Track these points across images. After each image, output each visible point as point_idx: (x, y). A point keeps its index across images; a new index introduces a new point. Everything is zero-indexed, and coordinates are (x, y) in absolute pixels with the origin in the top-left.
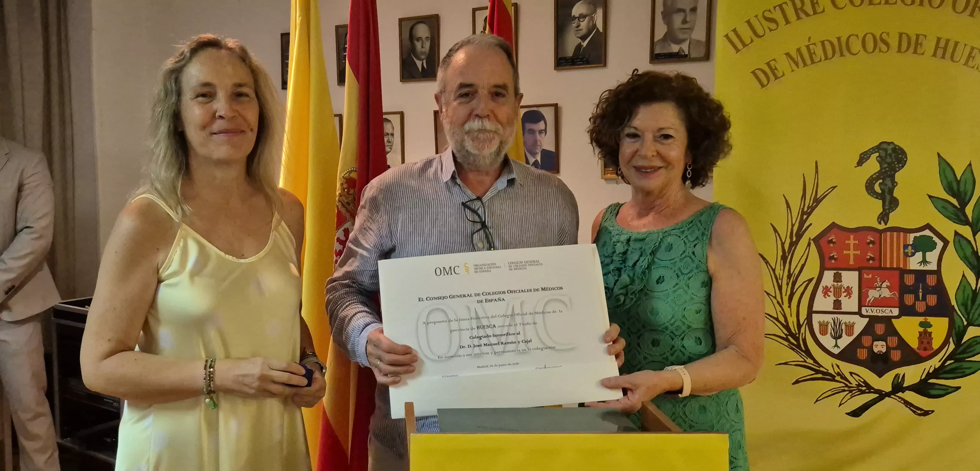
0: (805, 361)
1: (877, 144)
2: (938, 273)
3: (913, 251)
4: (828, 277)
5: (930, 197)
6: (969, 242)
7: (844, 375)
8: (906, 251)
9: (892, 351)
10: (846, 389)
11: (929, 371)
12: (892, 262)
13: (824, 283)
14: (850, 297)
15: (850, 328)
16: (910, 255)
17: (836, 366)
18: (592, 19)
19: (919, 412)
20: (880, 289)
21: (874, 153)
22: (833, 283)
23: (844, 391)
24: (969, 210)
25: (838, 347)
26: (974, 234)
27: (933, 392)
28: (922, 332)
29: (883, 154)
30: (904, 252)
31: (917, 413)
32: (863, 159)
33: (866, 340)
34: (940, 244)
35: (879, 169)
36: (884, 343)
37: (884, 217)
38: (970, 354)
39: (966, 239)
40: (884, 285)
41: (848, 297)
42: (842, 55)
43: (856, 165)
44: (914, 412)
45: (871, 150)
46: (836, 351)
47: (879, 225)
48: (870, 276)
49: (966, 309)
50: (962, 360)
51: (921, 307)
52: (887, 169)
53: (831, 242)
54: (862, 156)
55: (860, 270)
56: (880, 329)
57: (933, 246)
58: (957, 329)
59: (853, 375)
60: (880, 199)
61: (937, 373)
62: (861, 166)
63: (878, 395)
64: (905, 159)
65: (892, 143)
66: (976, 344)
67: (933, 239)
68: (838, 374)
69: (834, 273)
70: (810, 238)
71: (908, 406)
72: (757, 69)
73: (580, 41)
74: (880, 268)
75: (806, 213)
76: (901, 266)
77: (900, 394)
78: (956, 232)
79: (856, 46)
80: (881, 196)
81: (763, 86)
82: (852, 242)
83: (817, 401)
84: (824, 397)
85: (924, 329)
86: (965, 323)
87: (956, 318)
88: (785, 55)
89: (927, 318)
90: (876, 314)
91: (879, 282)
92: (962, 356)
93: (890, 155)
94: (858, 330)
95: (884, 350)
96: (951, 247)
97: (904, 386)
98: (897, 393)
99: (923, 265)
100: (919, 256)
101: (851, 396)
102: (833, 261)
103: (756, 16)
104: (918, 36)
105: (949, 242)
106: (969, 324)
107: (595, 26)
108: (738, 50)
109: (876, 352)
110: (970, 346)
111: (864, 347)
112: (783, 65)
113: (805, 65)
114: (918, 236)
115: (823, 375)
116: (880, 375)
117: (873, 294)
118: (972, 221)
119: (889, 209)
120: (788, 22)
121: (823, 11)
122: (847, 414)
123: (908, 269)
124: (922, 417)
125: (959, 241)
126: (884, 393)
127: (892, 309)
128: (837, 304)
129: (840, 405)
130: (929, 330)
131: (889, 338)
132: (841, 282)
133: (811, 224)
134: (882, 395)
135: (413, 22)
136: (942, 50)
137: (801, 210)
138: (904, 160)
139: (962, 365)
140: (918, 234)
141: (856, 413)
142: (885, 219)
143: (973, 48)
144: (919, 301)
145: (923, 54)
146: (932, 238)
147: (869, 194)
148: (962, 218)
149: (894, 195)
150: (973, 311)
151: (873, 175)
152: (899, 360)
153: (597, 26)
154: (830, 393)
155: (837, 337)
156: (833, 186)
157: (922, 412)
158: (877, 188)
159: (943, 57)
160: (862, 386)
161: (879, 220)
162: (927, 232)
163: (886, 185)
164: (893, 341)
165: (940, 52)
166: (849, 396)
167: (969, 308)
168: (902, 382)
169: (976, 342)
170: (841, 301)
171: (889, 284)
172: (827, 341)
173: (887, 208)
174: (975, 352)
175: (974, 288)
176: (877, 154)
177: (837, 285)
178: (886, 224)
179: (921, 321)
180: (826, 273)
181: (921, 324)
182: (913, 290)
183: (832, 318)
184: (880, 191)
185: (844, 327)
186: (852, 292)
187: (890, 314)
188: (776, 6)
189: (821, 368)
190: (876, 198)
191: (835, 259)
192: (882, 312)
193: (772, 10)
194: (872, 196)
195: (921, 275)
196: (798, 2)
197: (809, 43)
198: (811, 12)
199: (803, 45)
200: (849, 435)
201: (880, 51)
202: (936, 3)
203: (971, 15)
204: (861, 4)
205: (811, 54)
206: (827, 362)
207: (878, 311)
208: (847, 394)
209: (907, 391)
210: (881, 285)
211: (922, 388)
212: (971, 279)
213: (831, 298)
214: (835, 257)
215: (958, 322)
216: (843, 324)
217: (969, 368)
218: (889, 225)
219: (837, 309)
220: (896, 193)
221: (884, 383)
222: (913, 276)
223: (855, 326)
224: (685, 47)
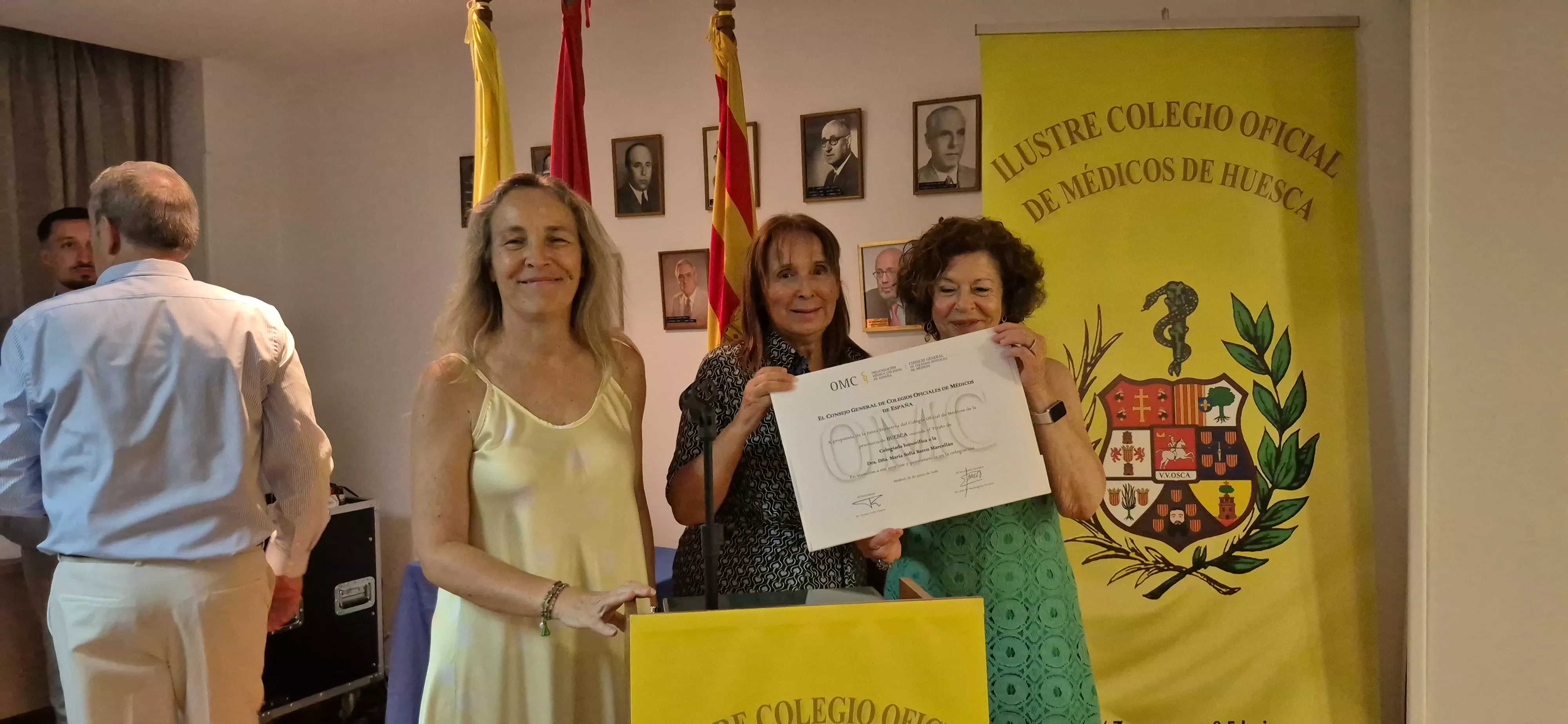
0: (1095, 537)
1: (1164, 284)
2: (1237, 429)
3: (1209, 405)
4: (1117, 437)
5: (1225, 343)
6: (1270, 393)
7: (1139, 550)
8: (1202, 405)
9: (1190, 520)
10: (1142, 566)
11: (1233, 542)
12: (1186, 418)
13: (1112, 446)
14: (1142, 459)
15: (1143, 495)
16: (1206, 409)
17: (1130, 540)
18: (845, 142)
19: (1224, 590)
20: (1174, 449)
21: (1162, 294)
22: (1122, 445)
23: (1140, 569)
24: (1268, 357)
25: (1131, 518)
26: (1275, 383)
27: (1239, 566)
28: (1223, 498)
29: (1172, 296)
30: (1199, 406)
31: (1222, 591)
32: (1150, 301)
33: (1162, 509)
34: (1238, 397)
35: (1168, 313)
36: (1182, 512)
37: (1175, 367)
38: (1278, 521)
39: (1266, 390)
40: (1180, 444)
41: (1140, 460)
42: (1122, 184)
43: (1143, 309)
44: (1219, 590)
45: (1159, 292)
46: (1129, 523)
47: (1171, 377)
49: (1270, 470)
50: (1269, 528)
51: (1220, 469)
52: (1177, 313)
53: (1118, 397)
54: (1149, 298)
55: (1151, 428)
56: (1176, 496)
57: (1230, 399)
58: (1261, 493)
59: (1149, 550)
60: (1170, 347)
61: (1241, 545)
62: (1148, 310)
63: (1176, 573)
64: (1196, 301)
65: (1181, 282)
66: (1283, 510)
67: (1230, 391)
68: (1133, 550)
69: (1124, 433)
70: (1095, 393)
71: (1212, 584)
72: (1030, 201)
73: (831, 168)
74: (1174, 426)
75: (1090, 365)
76: (1197, 423)
77: (1202, 571)
78: (1254, 381)
79: (1137, 173)
80: (1172, 344)
81: (1036, 220)
82: (1141, 397)
83: (1110, 582)
84: (1118, 577)
85: (1224, 494)
86: (1270, 486)
87: (1260, 481)
88: (1059, 185)
89: (1228, 481)
90: (1172, 479)
91: (1173, 442)
92: (1267, 524)
93: (1179, 296)
94: (1152, 498)
95: (1182, 520)
96: (1250, 400)
97: (1207, 560)
98: (1199, 569)
99: (1220, 421)
100: (1216, 410)
101: (1148, 574)
102: (1122, 419)
103: (1026, 140)
104: (1205, 162)
105: (1248, 394)
106: (1274, 487)
107: (849, 150)
108: (1007, 179)
109: (1173, 523)
110: (1276, 512)
111: (1159, 517)
112: (1058, 195)
113: (1082, 196)
114: (1214, 388)
115: (1116, 552)
116: (1179, 550)
117: (1167, 456)
118: (1272, 369)
119: (1180, 359)
120: (1061, 147)
121: (1100, 134)
122: (1144, 596)
123: (1204, 425)
124: (1227, 596)
125: (1259, 393)
126: (1184, 570)
127: (1189, 472)
128: (1128, 468)
129: (1136, 586)
130: (1231, 495)
131: (1187, 507)
132: (1131, 442)
133: (1095, 378)
134: (1182, 573)
135: (630, 144)
136: (1232, 177)
137: (1084, 361)
138: (1195, 303)
139: (1269, 535)
140: (1213, 386)
141: (1155, 595)
142: (1177, 369)
143: (1264, 175)
144: (1218, 462)
145: (1211, 182)
146: (1230, 389)
147: (1158, 342)
148: (1262, 367)
149: (1186, 342)
150: (1278, 471)
151: (1162, 319)
152: (1200, 531)
153: (852, 150)
154: (1124, 572)
155: (1130, 507)
156: (1118, 333)
157: (1228, 590)
158: (1167, 335)
159: (1233, 185)
160: (1160, 563)
161: (1170, 370)
162: (1223, 384)
163: (1176, 331)
164: (1192, 509)
165: (1229, 179)
166: (1145, 575)
167: (1273, 467)
168: (1204, 555)
169: (1282, 508)
170: (1132, 465)
171: (1184, 444)
172: (1119, 512)
173: (1178, 357)
174: (1282, 519)
175: (1277, 446)
176: (1165, 296)
177: (1127, 446)
178: (1178, 375)
179: (1221, 485)
180: (1115, 433)
181: (1222, 489)
182: (1211, 450)
183: (1124, 486)
184: (1169, 338)
185: (1136, 495)
186: (1144, 454)
187: (1188, 479)
188: (1048, 129)
189: (1113, 543)
190: (1166, 346)
191: (1124, 417)
192: (1178, 476)
193: (1044, 132)
194: (1162, 343)
195: (1218, 432)
196: (1071, 123)
197: (1086, 171)
198: (1086, 135)
199: (1079, 172)
200: (1149, 620)
201: (1164, 179)
202: (1223, 125)
203: (1261, 137)
204: (1142, 126)
205: (1089, 183)
206: (1120, 537)
207: (1174, 475)
208: (1144, 572)
209: (1210, 567)
210: (1176, 445)
211: (1227, 562)
212: (1274, 433)
213: (1122, 462)
214: (1124, 414)
215: (1262, 486)
216: (1136, 493)
217: (1277, 537)
218: (1181, 377)
219: (1129, 474)
220: (1188, 340)
221: (1184, 558)
222: (1210, 433)
223: (1149, 494)
224: (953, 175)
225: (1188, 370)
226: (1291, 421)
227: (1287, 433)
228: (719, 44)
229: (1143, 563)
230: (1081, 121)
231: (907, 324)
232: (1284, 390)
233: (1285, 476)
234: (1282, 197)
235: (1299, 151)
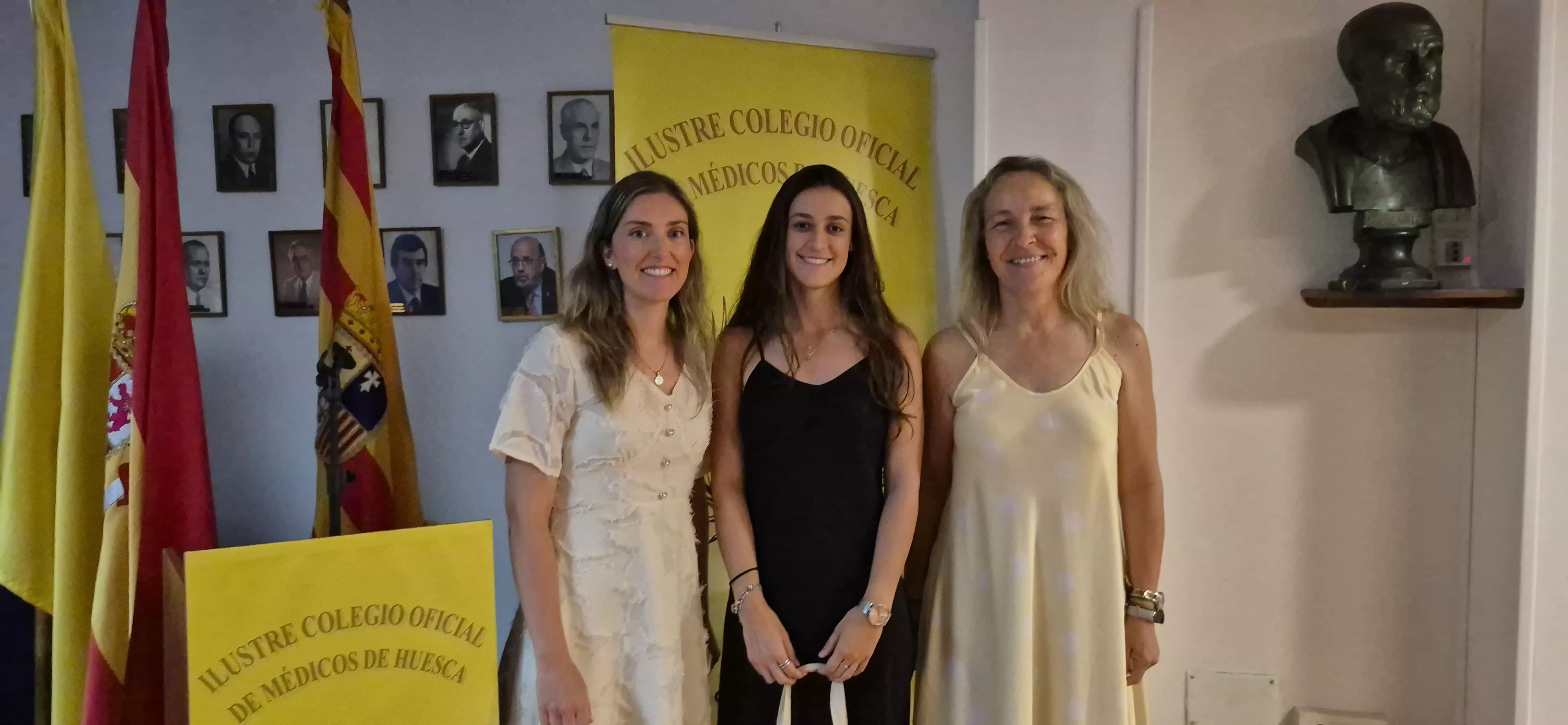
18: (477, 126)
42: (742, 184)
73: (464, 151)
79: (756, 174)
88: (688, 180)
103: (656, 135)
107: (482, 135)
120: (689, 143)
121: (724, 134)
135: (234, 112)
153: (485, 134)
188: (677, 124)
193: (673, 128)
196: (697, 122)
197: (710, 169)
198: (711, 134)
199: (705, 170)
202: (827, 134)
203: (858, 150)
204: (759, 131)
205: (714, 181)
224: (588, 168)
230: (707, 120)
231: (543, 313)
234: (875, 204)
235: (888, 165)
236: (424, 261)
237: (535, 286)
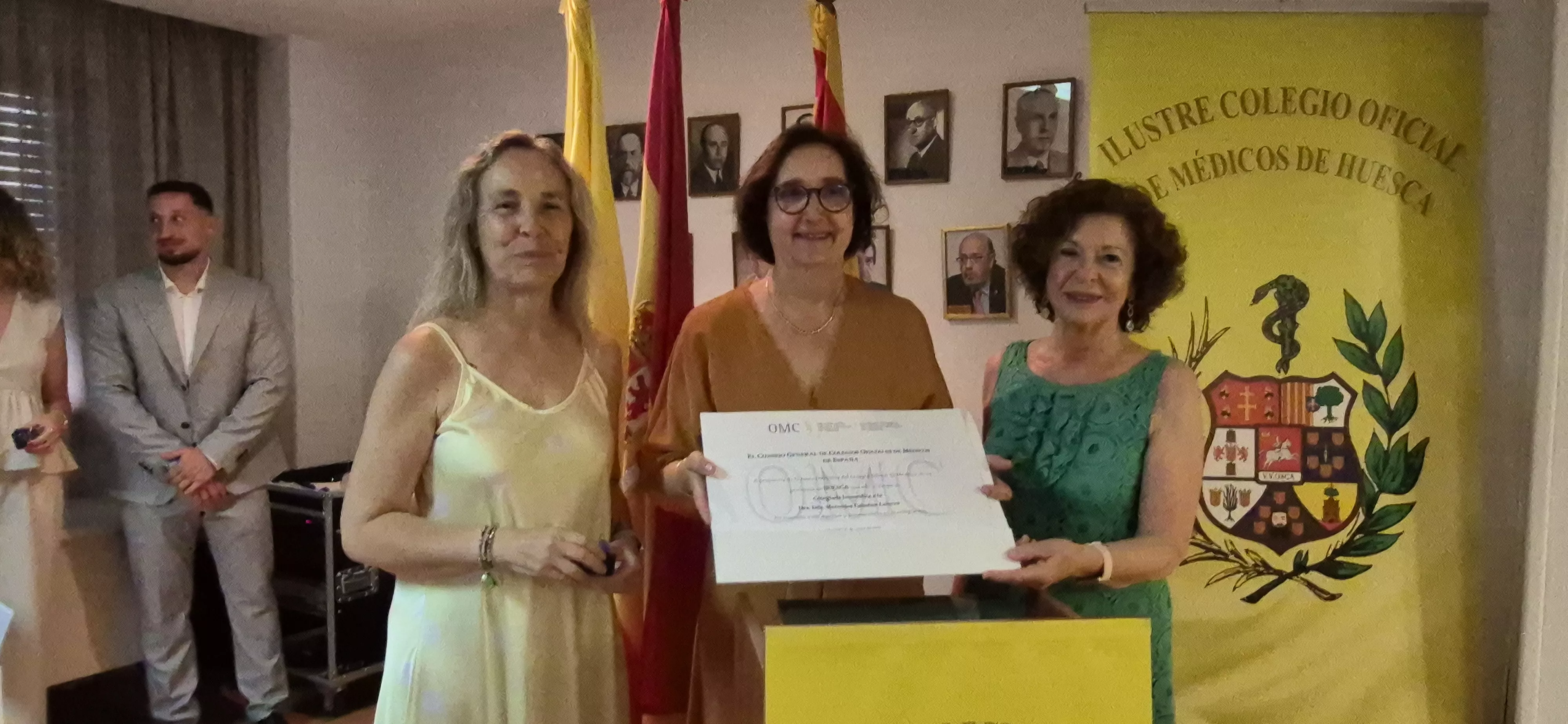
0: (1195, 538)
1: (1275, 277)
2: (1345, 431)
3: (1317, 404)
4: (1221, 434)
5: (1335, 341)
6: (1380, 394)
7: (1238, 553)
8: (1309, 404)
9: (1293, 523)
10: (1241, 570)
11: (1336, 545)
12: (1292, 417)
13: (1215, 444)
14: (1246, 459)
15: (1245, 495)
16: (1313, 409)
17: (1229, 542)
18: (930, 123)
19: (1326, 596)
20: (1279, 450)
21: (1272, 289)
22: (1225, 443)
23: (1239, 572)
24: (1380, 357)
25: (1232, 519)
26: (1386, 383)
27: (1342, 572)
28: (1328, 501)
29: (1282, 289)
30: (1307, 407)
31: (1322, 596)
32: (1259, 295)
33: (1264, 511)
34: (1347, 397)
35: (1278, 307)
36: (1284, 515)
37: (1283, 364)
38: (1384, 526)
39: (1376, 390)
40: (1285, 445)
41: (1243, 459)
42: (1234, 171)
43: (1252, 303)
44: (1320, 596)
45: (1269, 285)
46: (1230, 525)
47: (1278, 374)
48: (1268, 434)
49: (1378, 474)
50: (1374, 533)
51: (1326, 471)
53: (1223, 394)
54: (1258, 292)
55: (1257, 427)
57: (1339, 399)
58: (1367, 497)
59: (1249, 553)
60: (1278, 343)
61: (1344, 550)
62: (1257, 303)
63: (1276, 577)
64: (1307, 296)
65: (1293, 277)
66: (1389, 515)
67: (1340, 391)
68: (1232, 552)
69: (1228, 433)
70: (1200, 388)
71: (1312, 589)
73: (915, 149)
74: (1280, 425)
75: (1196, 358)
76: (1304, 422)
77: (1302, 575)
78: (1364, 382)
79: (1250, 161)
80: (1280, 340)
83: (1208, 584)
84: (1216, 579)
85: (1329, 497)
86: (1377, 490)
87: (1366, 484)
88: (1168, 170)
89: (1334, 484)
90: (1275, 480)
91: (1278, 442)
92: (1372, 528)
93: (1291, 291)
94: (1254, 499)
95: (1285, 522)
96: (1360, 401)
97: (1309, 564)
98: (1300, 574)
99: (1327, 421)
100: (1324, 410)
101: (1247, 578)
102: (1226, 417)
103: (1135, 123)
104: (1320, 151)
105: (1358, 394)
106: (1381, 491)
107: (934, 132)
108: (1114, 162)
109: (1275, 525)
110: (1382, 516)
111: (1259, 519)
112: (1167, 181)
113: (1192, 182)
114: (1323, 387)
115: (1215, 554)
116: (1280, 553)
117: (1271, 457)
118: (1383, 370)
119: (1289, 355)
120: (1171, 131)
121: (1212, 119)
122: (1242, 599)
123: (1311, 425)
124: (1328, 602)
125: (1369, 394)
126: (1284, 574)
127: (1293, 473)
128: (1231, 468)
129: (1235, 588)
130: (1336, 498)
131: (1290, 509)
132: (1235, 441)
133: (1202, 372)
134: (1282, 577)
136: (1348, 168)
137: (1189, 354)
138: (1306, 298)
139: (1374, 540)
140: (1322, 385)
141: (1253, 599)
142: (1285, 366)
143: (1382, 167)
144: (1324, 463)
145: (1326, 173)
146: (1339, 389)
147: (1266, 337)
148: (1372, 365)
149: (1295, 338)
150: (1384, 476)
151: (1271, 314)
152: (1302, 535)
153: (938, 132)
154: (1223, 575)
155: (1231, 507)
156: (1225, 328)
157: (1328, 596)
158: (1276, 331)
159: (1349, 177)
160: (1259, 566)
161: (1278, 368)
162: (1333, 383)
163: (1286, 327)
164: (1295, 512)
165: (1346, 171)
166: (1244, 579)
167: (1381, 472)
168: (1305, 559)
169: (1389, 513)
170: (1234, 465)
171: (1289, 444)
172: (1219, 513)
173: (1287, 353)
175: (1386, 448)
176: (1275, 290)
177: (1231, 445)
178: (1286, 372)
179: (1326, 487)
180: (1218, 431)
181: (1327, 492)
182: (1317, 451)
183: (1225, 486)
184: (1279, 334)
185: (1238, 496)
186: (1248, 454)
187: (1291, 480)
188: (1158, 113)
189: (1212, 545)
190: (1274, 342)
191: (1229, 415)
192: (1282, 478)
193: (1153, 116)
194: (1270, 339)
195: (1326, 434)
196: (1183, 109)
197: (1195, 157)
198: (1198, 121)
199: (1189, 159)
200: (1246, 624)
201: (1278, 168)
202: (1341, 113)
203: (1381, 127)
204: (1256, 112)
205: (1199, 170)
206: (1219, 538)
207: (1277, 476)
208: (1242, 576)
209: (1311, 572)
210: (1281, 445)
211: (1329, 567)
212: (1383, 436)
213: (1224, 462)
214: (1229, 412)
215: (1368, 489)
216: (1238, 492)
217: (1382, 542)
218: (1290, 374)
219: (1231, 474)
220: (1298, 336)
221: (1285, 562)
222: (1317, 434)
223: (1251, 495)
224: (1044, 160)
225: (1297, 367)
226: (1401, 423)
227: (1397, 436)
228: (819, 16)
229: (1242, 566)
230: (1193, 105)
231: (991, 312)
232: (1394, 393)
233: (1393, 480)
234: (1400, 190)
235: (1419, 143)
236: (873, 259)
237: (983, 284)
